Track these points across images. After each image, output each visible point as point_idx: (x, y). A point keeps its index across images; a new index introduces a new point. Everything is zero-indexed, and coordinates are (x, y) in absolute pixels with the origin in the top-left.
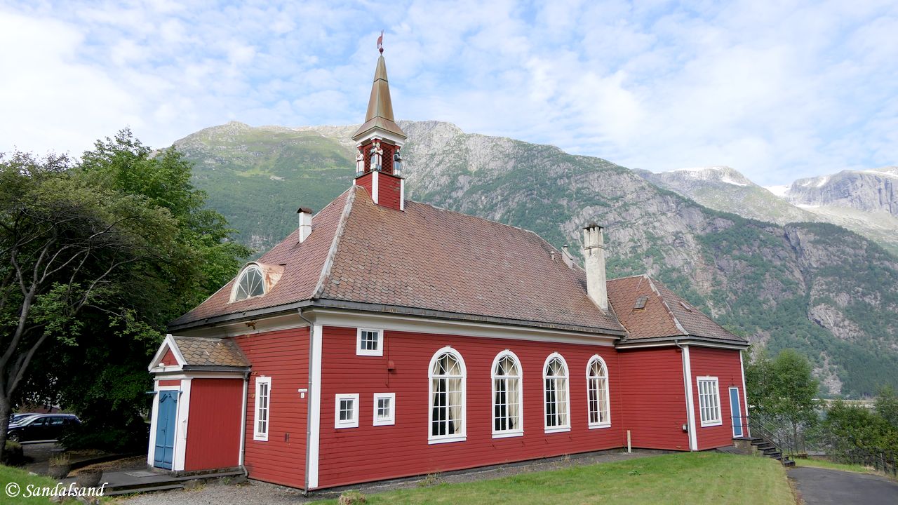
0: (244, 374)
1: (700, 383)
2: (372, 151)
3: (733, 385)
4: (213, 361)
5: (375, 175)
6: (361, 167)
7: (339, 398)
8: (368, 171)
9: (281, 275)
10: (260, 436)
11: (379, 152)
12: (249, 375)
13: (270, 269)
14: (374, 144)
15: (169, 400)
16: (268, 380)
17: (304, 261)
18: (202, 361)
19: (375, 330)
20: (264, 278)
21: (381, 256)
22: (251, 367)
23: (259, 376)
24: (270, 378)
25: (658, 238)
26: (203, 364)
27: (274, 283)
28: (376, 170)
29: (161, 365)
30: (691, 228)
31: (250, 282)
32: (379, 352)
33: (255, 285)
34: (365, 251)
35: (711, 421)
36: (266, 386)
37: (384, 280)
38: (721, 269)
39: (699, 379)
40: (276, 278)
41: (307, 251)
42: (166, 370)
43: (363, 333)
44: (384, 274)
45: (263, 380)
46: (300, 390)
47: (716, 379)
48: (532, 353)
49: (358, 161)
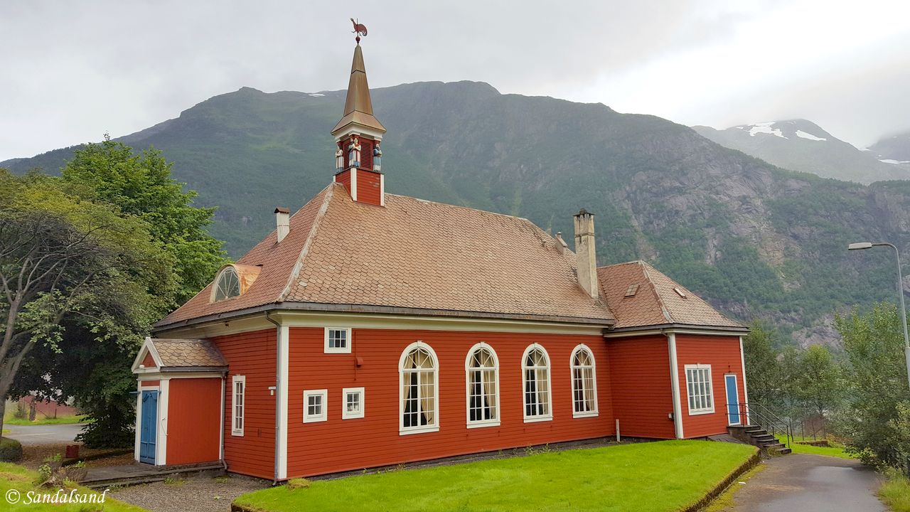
0: (221, 373)
1: (689, 371)
2: (350, 147)
3: (729, 372)
4: (190, 361)
5: (354, 172)
6: (340, 163)
7: (307, 394)
8: (347, 168)
9: (257, 276)
10: (237, 431)
11: (357, 148)
12: (227, 374)
13: (246, 271)
14: (352, 140)
15: (151, 399)
16: (242, 379)
17: (278, 262)
18: (180, 363)
19: (344, 329)
20: (240, 279)
21: (354, 255)
22: (228, 366)
23: (235, 375)
24: (244, 377)
25: (722, 205)
26: (180, 365)
27: (250, 284)
28: (354, 166)
29: (142, 366)
30: (760, 191)
31: (228, 283)
32: (348, 350)
33: (232, 286)
34: (338, 251)
35: (701, 409)
36: (241, 384)
37: (354, 280)
38: (795, 237)
39: (687, 367)
40: (251, 280)
41: (282, 252)
42: (147, 371)
43: (331, 332)
44: (356, 273)
45: (238, 379)
46: (270, 388)
47: (709, 367)
48: (509, 345)
49: (338, 157)
